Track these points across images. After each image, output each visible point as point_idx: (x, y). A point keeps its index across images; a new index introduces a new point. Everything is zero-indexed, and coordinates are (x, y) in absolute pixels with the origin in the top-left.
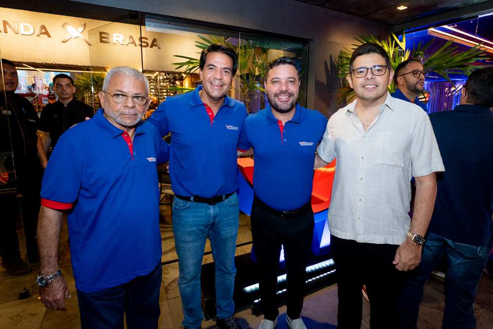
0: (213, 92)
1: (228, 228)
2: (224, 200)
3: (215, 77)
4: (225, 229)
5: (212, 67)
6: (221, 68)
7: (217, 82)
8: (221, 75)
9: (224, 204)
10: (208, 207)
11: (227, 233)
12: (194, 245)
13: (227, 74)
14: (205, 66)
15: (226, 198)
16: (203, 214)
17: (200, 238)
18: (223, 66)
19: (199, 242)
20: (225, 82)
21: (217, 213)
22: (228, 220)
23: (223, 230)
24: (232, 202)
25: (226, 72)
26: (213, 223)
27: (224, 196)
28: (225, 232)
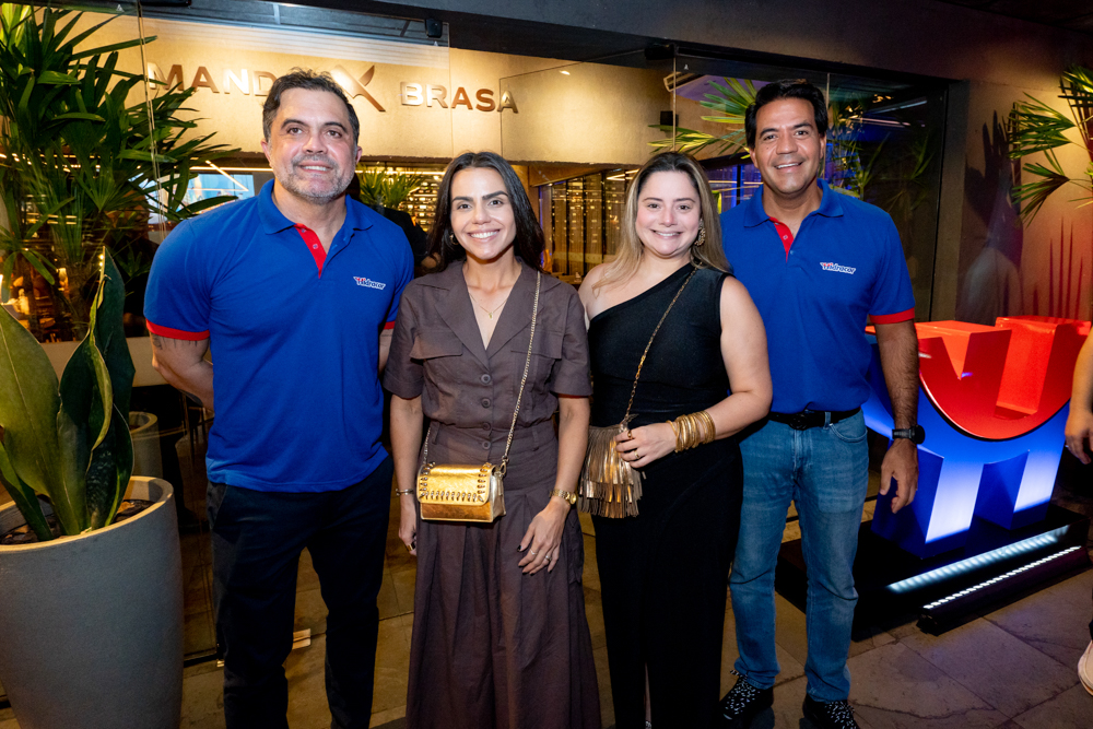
1: (834, 490)
2: (827, 426)
3: (780, 151)
4: (828, 490)
8: (793, 142)
9: (827, 434)
10: (789, 434)
11: (831, 501)
15: (835, 420)
16: (778, 447)
17: (772, 498)
18: (793, 123)
19: (769, 506)
21: (809, 451)
22: (835, 472)
23: (823, 493)
24: (848, 434)
26: (800, 471)
27: (828, 415)
28: (829, 498)
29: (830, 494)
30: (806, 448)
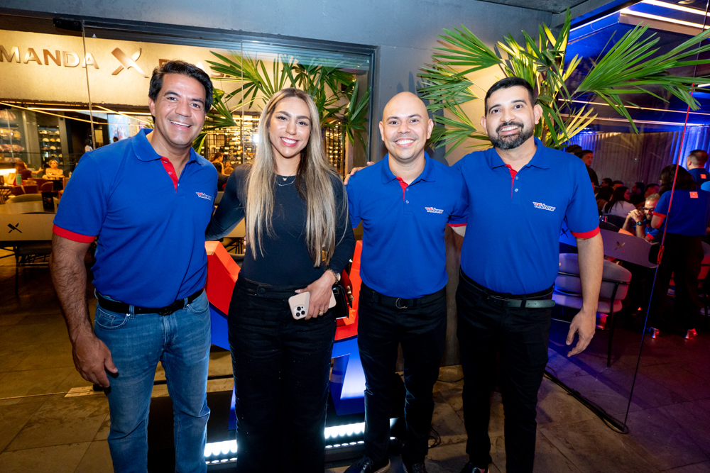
0: (174, 136)
1: (193, 348)
2: (186, 307)
3: (178, 112)
5: (172, 96)
6: (188, 99)
7: (181, 121)
8: (189, 109)
9: (186, 313)
10: (159, 320)
11: (192, 356)
12: (136, 383)
13: (197, 108)
14: (161, 94)
15: (190, 302)
16: (151, 333)
17: (145, 371)
18: (191, 97)
20: (194, 121)
21: (175, 328)
22: (193, 336)
23: (186, 352)
24: (200, 308)
25: (195, 105)
26: (169, 344)
27: (186, 300)
28: (190, 354)
29: (190, 351)
30: (173, 327)
